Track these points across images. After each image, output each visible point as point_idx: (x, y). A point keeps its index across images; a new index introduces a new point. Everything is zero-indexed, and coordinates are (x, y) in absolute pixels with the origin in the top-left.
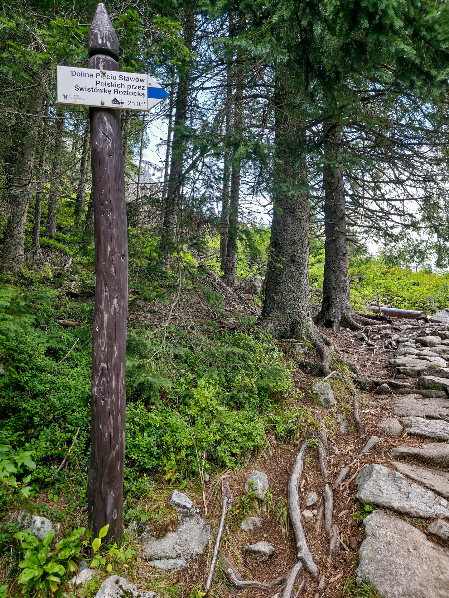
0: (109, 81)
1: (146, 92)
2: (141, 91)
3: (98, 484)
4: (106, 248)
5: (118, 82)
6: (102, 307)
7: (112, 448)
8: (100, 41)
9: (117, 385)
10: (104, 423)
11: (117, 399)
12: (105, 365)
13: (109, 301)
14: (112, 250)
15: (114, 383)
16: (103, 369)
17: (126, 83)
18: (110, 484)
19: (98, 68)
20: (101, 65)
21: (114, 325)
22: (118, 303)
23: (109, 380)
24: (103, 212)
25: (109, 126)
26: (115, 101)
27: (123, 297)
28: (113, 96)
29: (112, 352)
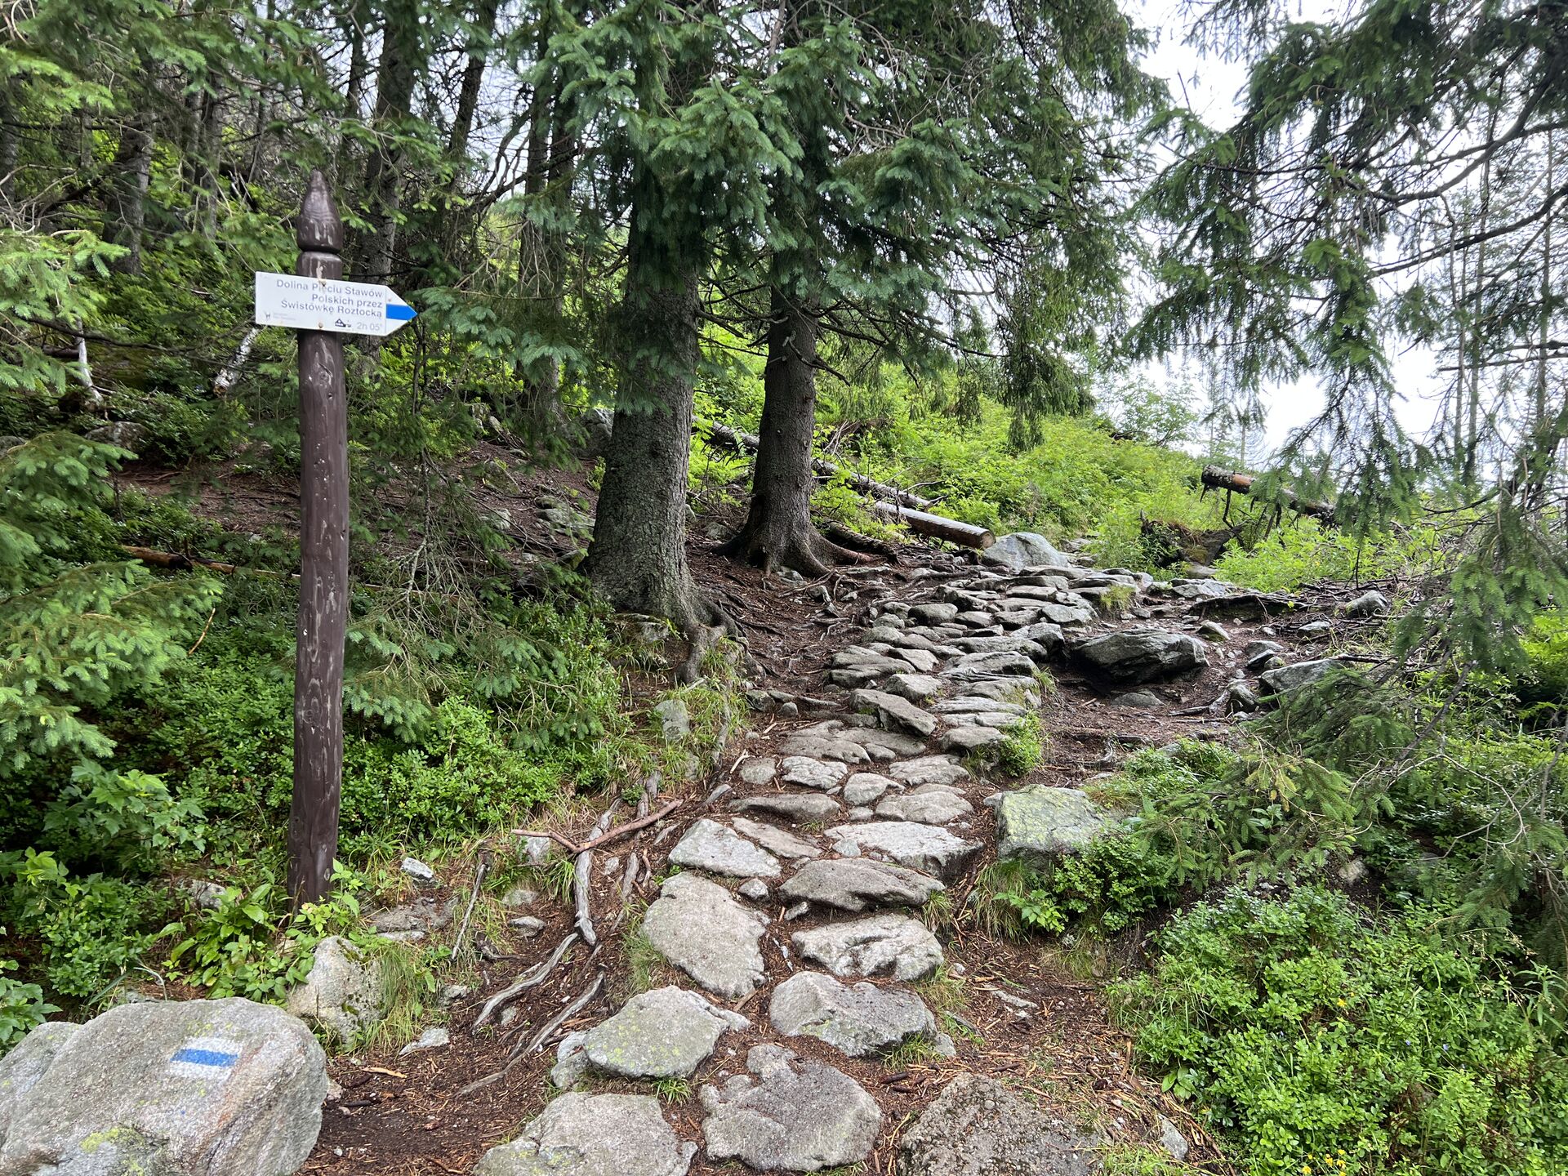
0: (331, 295)
1: (384, 311)
2: (376, 310)
3: (305, 836)
4: (320, 524)
5: (344, 296)
6: (315, 603)
7: (326, 789)
8: (318, 237)
9: (333, 708)
10: (315, 758)
11: (333, 725)
12: (317, 682)
13: (323, 595)
14: (330, 526)
15: (329, 706)
16: (314, 686)
17: (355, 298)
18: (321, 835)
19: (315, 276)
20: (319, 270)
21: (329, 628)
22: (336, 597)
23: (323, 701)
24: (317, 475)
25: (327, 355)
26: (339, 323)
27: (341, 589)
28: (336, 316)
29: (326, 664)
